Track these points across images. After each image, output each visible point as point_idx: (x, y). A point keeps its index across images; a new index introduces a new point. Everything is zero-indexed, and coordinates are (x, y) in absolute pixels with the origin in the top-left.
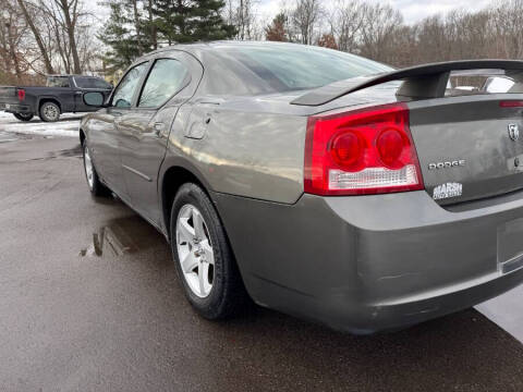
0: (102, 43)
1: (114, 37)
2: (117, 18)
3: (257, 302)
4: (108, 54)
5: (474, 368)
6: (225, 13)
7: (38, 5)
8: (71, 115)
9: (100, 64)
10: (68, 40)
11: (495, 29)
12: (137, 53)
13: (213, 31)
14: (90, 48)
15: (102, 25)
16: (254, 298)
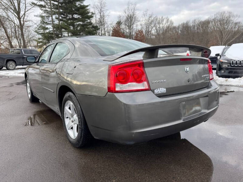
0: (36, 34)
1: (42, 31)
2: (43, 22)
3: (95, 138)
4: (39, 39)
5: (180, 160)
6: (93, 21)
7: (6, 17)
8: (21, 67)
9: (35, 43)
10: (20, 32)
11: (212, 27)
12: (53, 38)
13: (88, 28)
14: (31, 36)
15: (36, 26)
16: (93, 135)
